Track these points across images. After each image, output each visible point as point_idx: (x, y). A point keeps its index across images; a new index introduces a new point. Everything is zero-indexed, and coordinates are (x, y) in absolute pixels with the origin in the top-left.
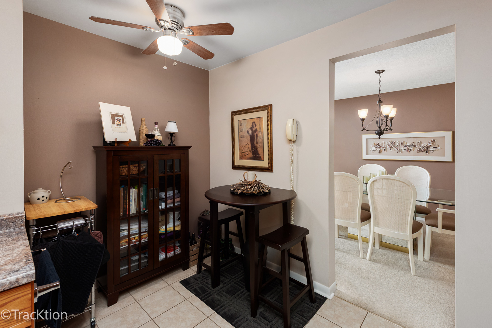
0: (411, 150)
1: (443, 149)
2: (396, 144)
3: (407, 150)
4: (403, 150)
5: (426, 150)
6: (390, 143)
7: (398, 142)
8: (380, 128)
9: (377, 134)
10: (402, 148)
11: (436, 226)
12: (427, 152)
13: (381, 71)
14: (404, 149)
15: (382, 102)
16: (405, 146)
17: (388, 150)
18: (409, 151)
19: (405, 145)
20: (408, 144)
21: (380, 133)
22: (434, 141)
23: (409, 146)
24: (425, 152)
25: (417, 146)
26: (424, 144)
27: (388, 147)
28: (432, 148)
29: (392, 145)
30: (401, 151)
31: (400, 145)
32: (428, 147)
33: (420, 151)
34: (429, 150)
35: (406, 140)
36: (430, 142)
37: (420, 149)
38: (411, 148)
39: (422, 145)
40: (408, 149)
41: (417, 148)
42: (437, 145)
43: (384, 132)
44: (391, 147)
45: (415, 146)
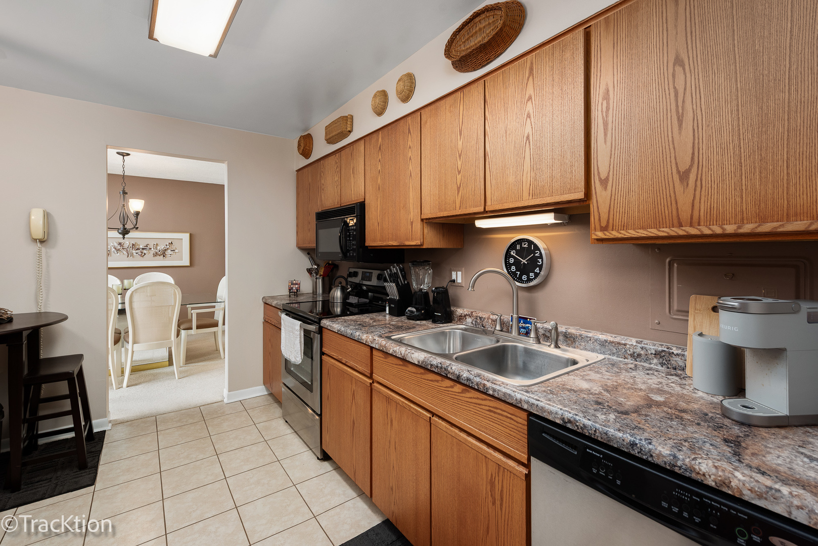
0: (145, 254)
1: (181, 252)
2: (126, 246)
3: (140, 254)
4: (135, 254)
5: (163, 254)
6: (116, 245)
7: (128, 243)
8: (124, 225)
9: (120, 233)
10: (134, 252)
11: (191, 328)
12: (164, 256)
13: (125, 154)
14: (137, 252)
15: (126, 193)
16: (138, 249)
17: (113, 254)
18: (143, 255)
19: (138, 247)
20: (141, 247)
21: (125, 232)
22: (172, 243)
23: (143, 249)
24: (162, 256)
25: (152, 249)
26: (161, 247)
27: (114, 249)
28: (169, 251)
29: (119, 247)
30: (132, 255)
31: (130, 247)
32: (165, 250)
33: (156, 255)
34: (166, 253)
35: (138, 242)
36: (168, 244)
37: (156, 253)
38: (145, 251)
39: (158, 248)
40: (142, 253)
41: (153, 251)
42: (174, 248)
43: (129, 232)
44: (118, 250)
45: (151, 249)
